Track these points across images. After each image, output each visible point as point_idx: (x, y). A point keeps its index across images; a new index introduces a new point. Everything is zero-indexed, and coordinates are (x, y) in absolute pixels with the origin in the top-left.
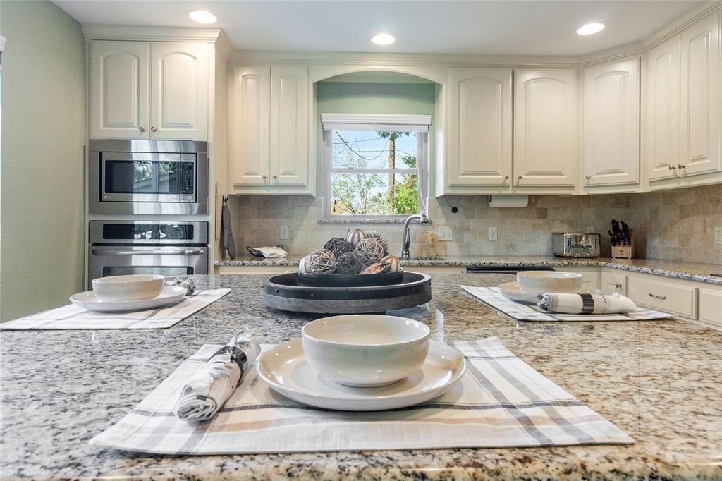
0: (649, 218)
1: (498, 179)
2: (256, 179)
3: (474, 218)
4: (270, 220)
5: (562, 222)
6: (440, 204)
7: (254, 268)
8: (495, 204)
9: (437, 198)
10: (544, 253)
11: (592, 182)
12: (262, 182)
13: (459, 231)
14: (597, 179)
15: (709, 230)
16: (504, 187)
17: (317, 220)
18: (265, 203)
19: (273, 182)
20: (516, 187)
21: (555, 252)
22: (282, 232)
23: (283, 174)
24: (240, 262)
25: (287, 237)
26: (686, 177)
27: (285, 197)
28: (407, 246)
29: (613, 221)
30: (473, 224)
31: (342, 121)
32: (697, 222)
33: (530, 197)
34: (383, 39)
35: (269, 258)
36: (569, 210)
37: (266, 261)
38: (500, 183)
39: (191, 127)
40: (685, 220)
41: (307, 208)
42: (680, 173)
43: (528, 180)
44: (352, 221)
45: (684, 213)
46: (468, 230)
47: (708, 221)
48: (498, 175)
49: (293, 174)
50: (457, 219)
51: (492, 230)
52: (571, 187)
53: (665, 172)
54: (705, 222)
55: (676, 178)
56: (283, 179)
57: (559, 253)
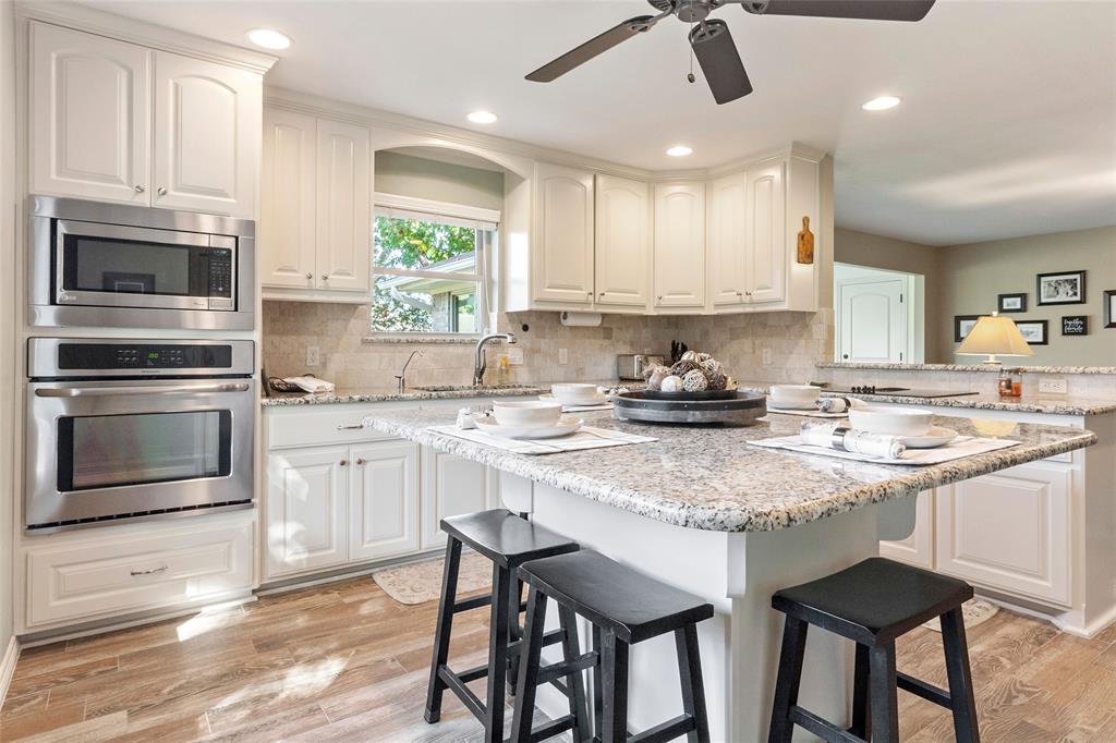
0: (698, 340)
1: (581, 295)
2: (298, 279)
3: (544, 338)
4: (291, 339)
5: (625, 343)
6: (510, 321)
7: (323, 407)
8: (570, 322)
9: (507, 313)
10: (610, 376)
11: (663, 303)
12: (305, 283)
13: (531, 353)
14: (669, 299)
15: (757, 352)
16: (587, 303)
17: (360, 338)
18: (282, 313)
19: (320, 284)
20: (598, 304)
21: (621, 375)
22: (309, 356)
23: (336, 273)
24: (301, 399)
25: (317, 363)
26: (752, 303)
27: (314, 304)
28: (480, 373)
29: (673, 343)
30: (544, 344)
31: (396, 205)
32: (746, 344)
33: (604, 315)
34: (482, 117)
35: (315, 393)
36: (631, 330)
37: (308, 397)
38: (583, 299)
39: (226, 196)
40: (736, 341)
41: (347, 320)
42: (746, 299)
43: (610, 297)
44: (408, 342)
45: (735, 334)
46: (538, 351)
47: (757, 342)
48: (581, 289)
49: (349, 275)
50: (526, 339)
51: (563, 353)
52: (643, 307)
53: (732, 297)
54: (754, 344)
55: (742, 304)
56: (336, 281)
57: (625, 375)
